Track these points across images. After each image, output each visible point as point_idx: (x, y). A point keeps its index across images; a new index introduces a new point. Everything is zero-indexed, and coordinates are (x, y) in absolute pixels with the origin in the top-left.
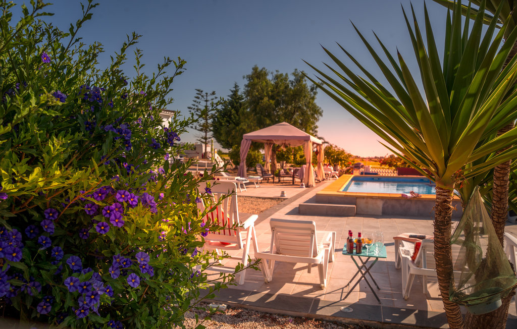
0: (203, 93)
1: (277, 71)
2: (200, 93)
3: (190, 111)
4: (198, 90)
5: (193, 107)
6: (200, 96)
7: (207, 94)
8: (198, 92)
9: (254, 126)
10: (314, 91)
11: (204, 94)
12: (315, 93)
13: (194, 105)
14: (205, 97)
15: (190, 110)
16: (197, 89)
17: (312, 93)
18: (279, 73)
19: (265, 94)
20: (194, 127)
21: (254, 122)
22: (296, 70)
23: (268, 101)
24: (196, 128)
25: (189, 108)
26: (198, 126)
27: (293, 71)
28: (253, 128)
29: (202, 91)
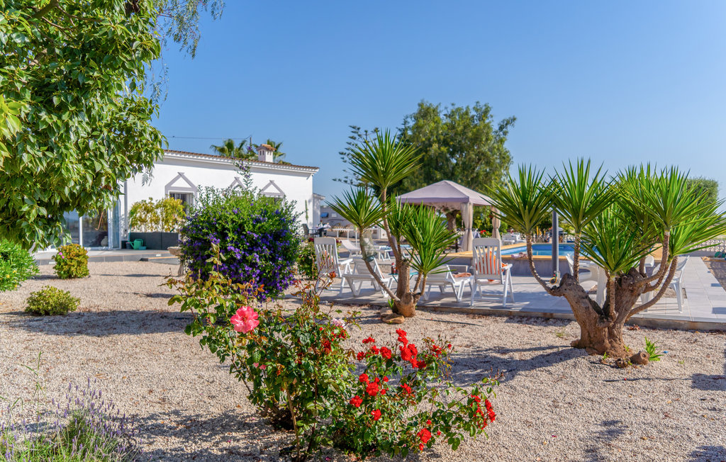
0: (360, 130)
1: (453, 105)
2: (357, 131)
3: (343, 158)
4: (354, 128)
5: (347, 152)
6: (356, 135)
7: (366, 131)
8: (354, 130)
9: (419, 182)
10: (504, 130)
11: (362, 132)
12: (505, 133)
13: (348, 149)
14: (365, 137)
15: (342, 156)
16: (352, 125)
17: (501, 133)
18: (456, 107)
19: (435, 139)
20: (349, 182)
21: (421, 177)
22: (478, 102)
23: (439, 148)
24: (352, 183)
25: (342, 154)
26: (354, 180)
27: (474, 105)
28: (418, 184)
29: (359, 129)
